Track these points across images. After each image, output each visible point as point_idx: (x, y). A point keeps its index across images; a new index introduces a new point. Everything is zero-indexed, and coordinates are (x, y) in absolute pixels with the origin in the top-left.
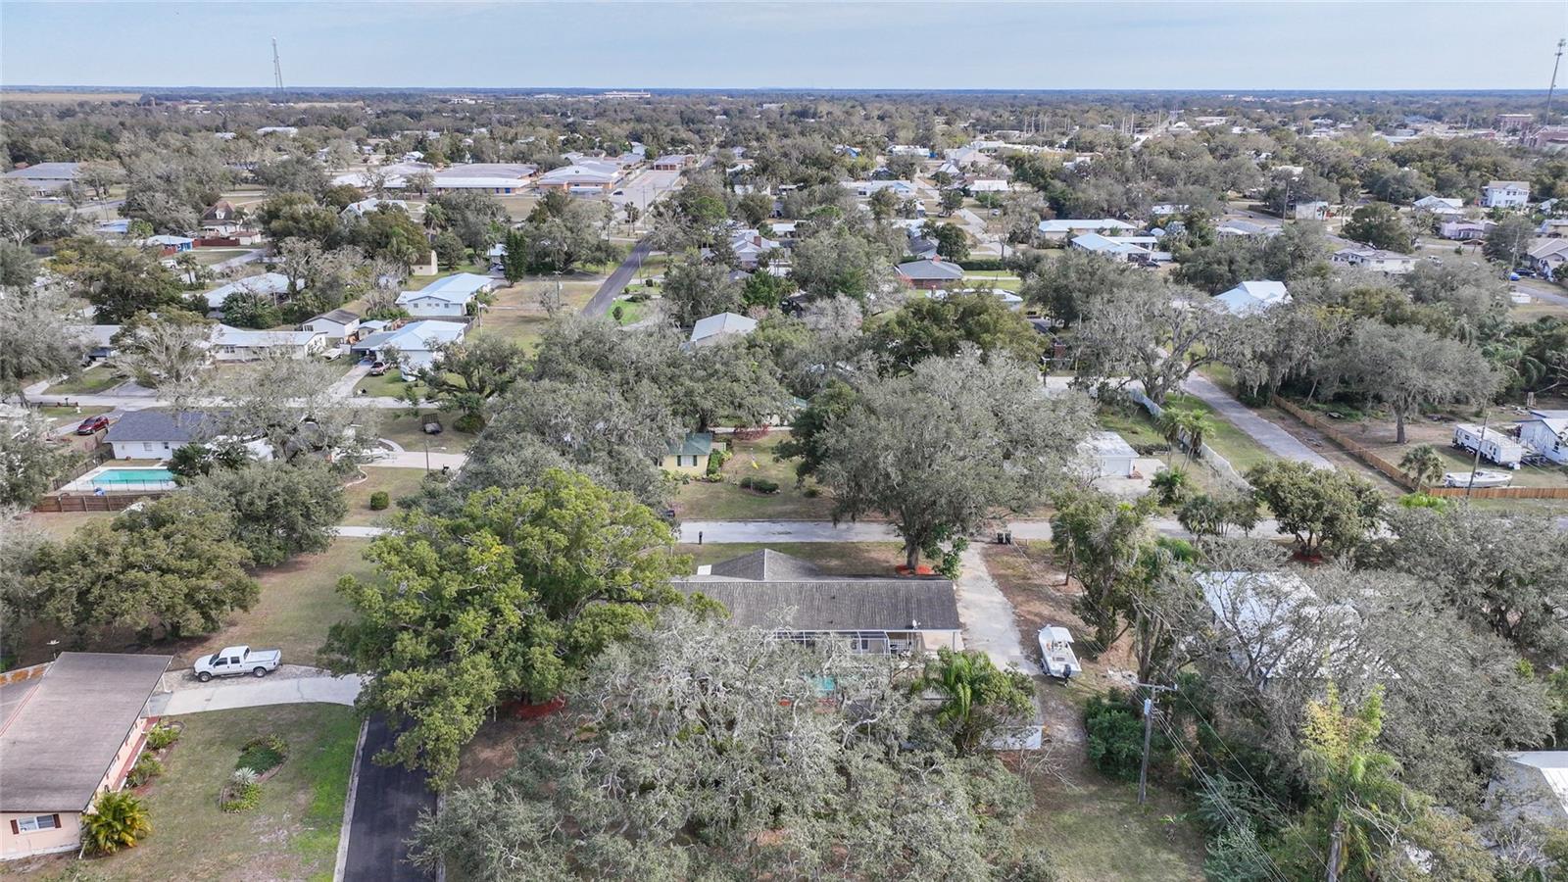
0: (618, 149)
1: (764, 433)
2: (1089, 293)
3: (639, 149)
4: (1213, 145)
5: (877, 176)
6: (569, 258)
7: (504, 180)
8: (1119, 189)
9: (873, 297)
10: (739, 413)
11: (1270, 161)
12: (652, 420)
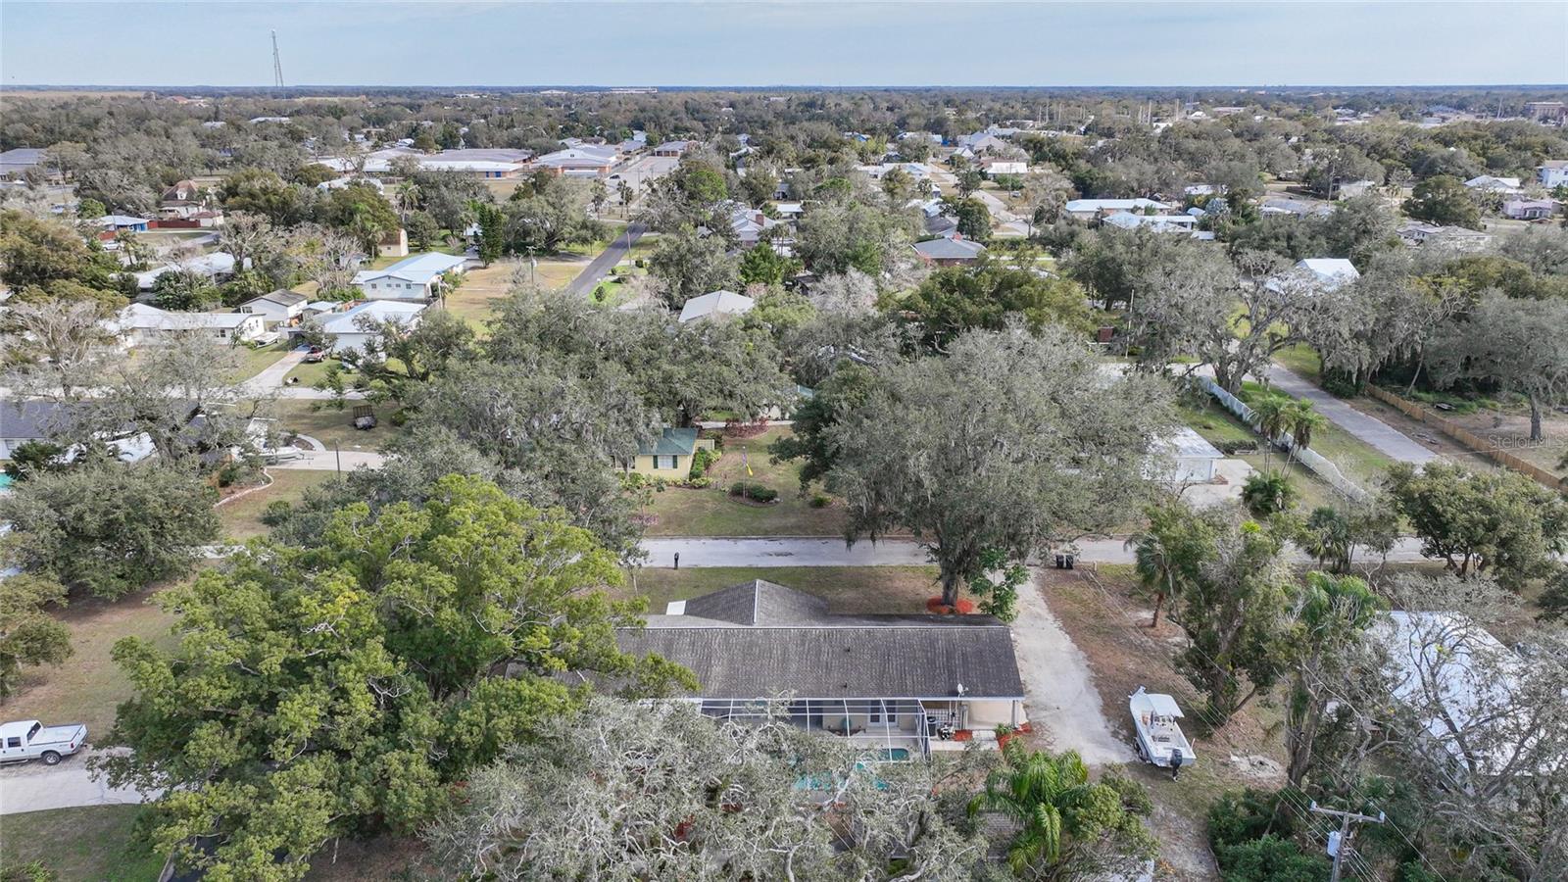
0: (618, 135)
1: (762, 428)
2: (1140, 266)
3: (640, 137)
4: (1237, 130)
5: (889, 159)
6: (552, 237)
7: (495, 163)
8: (1149, 168)
9: (888, 276)
10: (730, 403)
11: (1303, 144)
12: (619, 410)
